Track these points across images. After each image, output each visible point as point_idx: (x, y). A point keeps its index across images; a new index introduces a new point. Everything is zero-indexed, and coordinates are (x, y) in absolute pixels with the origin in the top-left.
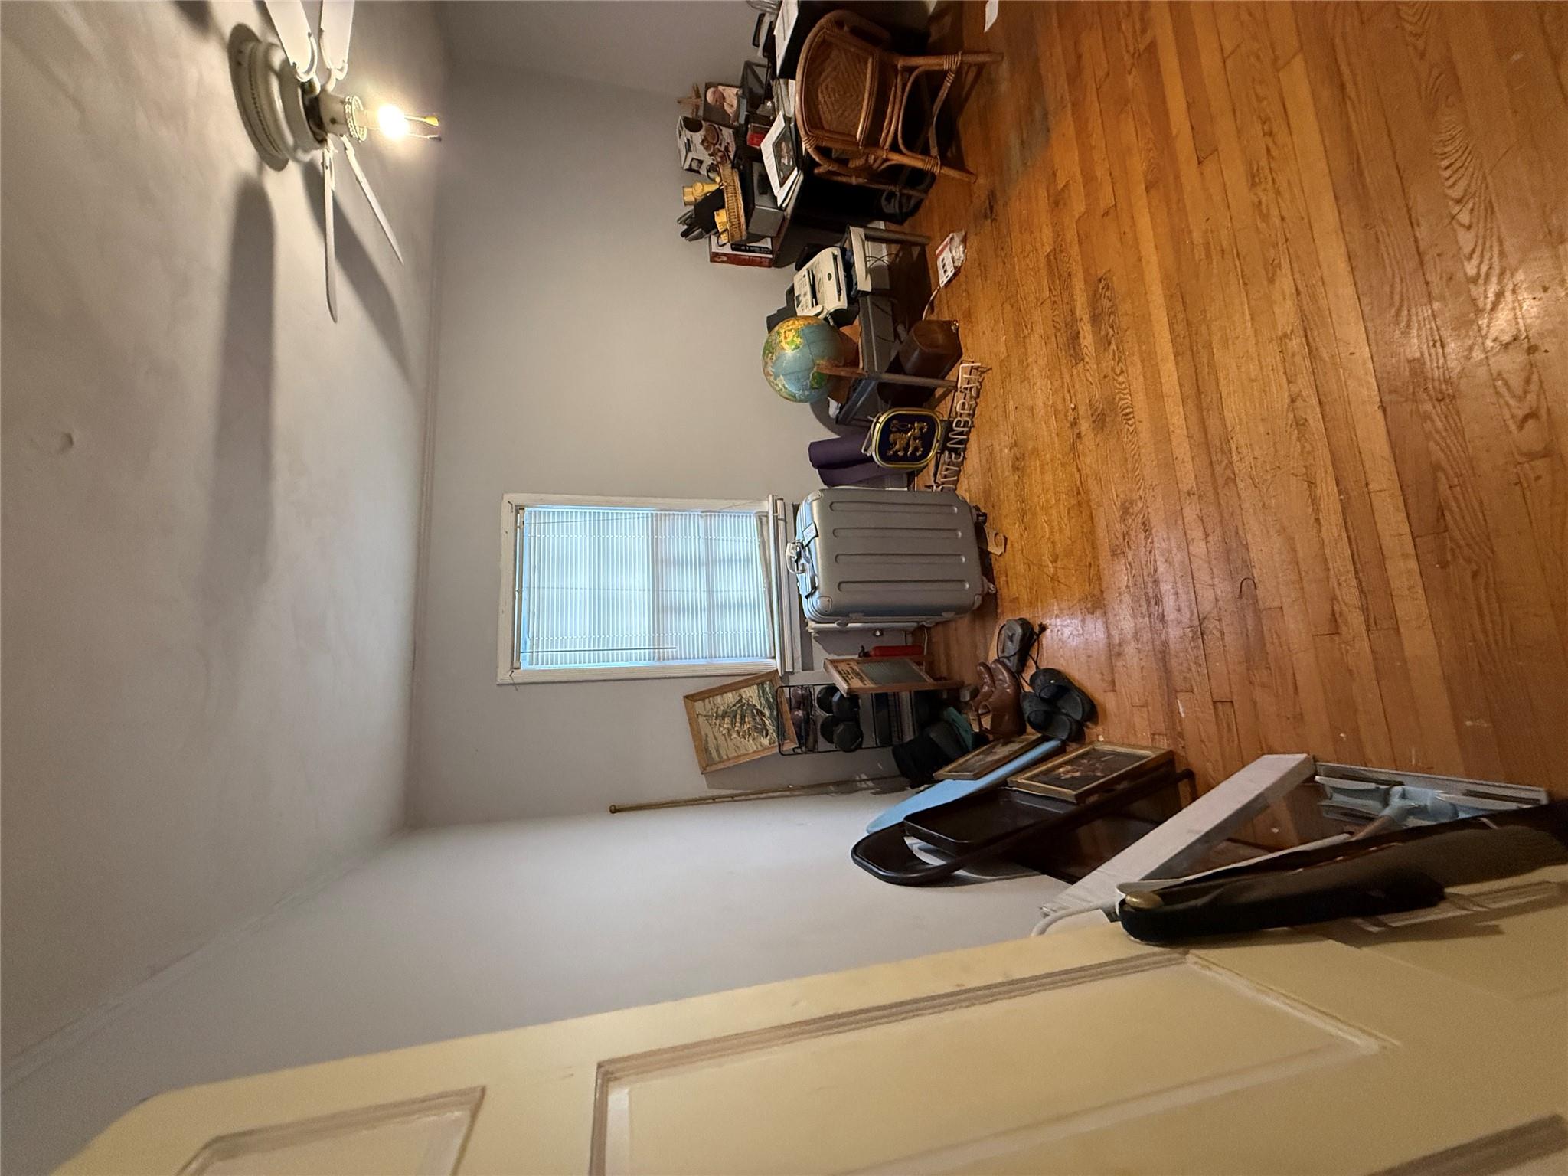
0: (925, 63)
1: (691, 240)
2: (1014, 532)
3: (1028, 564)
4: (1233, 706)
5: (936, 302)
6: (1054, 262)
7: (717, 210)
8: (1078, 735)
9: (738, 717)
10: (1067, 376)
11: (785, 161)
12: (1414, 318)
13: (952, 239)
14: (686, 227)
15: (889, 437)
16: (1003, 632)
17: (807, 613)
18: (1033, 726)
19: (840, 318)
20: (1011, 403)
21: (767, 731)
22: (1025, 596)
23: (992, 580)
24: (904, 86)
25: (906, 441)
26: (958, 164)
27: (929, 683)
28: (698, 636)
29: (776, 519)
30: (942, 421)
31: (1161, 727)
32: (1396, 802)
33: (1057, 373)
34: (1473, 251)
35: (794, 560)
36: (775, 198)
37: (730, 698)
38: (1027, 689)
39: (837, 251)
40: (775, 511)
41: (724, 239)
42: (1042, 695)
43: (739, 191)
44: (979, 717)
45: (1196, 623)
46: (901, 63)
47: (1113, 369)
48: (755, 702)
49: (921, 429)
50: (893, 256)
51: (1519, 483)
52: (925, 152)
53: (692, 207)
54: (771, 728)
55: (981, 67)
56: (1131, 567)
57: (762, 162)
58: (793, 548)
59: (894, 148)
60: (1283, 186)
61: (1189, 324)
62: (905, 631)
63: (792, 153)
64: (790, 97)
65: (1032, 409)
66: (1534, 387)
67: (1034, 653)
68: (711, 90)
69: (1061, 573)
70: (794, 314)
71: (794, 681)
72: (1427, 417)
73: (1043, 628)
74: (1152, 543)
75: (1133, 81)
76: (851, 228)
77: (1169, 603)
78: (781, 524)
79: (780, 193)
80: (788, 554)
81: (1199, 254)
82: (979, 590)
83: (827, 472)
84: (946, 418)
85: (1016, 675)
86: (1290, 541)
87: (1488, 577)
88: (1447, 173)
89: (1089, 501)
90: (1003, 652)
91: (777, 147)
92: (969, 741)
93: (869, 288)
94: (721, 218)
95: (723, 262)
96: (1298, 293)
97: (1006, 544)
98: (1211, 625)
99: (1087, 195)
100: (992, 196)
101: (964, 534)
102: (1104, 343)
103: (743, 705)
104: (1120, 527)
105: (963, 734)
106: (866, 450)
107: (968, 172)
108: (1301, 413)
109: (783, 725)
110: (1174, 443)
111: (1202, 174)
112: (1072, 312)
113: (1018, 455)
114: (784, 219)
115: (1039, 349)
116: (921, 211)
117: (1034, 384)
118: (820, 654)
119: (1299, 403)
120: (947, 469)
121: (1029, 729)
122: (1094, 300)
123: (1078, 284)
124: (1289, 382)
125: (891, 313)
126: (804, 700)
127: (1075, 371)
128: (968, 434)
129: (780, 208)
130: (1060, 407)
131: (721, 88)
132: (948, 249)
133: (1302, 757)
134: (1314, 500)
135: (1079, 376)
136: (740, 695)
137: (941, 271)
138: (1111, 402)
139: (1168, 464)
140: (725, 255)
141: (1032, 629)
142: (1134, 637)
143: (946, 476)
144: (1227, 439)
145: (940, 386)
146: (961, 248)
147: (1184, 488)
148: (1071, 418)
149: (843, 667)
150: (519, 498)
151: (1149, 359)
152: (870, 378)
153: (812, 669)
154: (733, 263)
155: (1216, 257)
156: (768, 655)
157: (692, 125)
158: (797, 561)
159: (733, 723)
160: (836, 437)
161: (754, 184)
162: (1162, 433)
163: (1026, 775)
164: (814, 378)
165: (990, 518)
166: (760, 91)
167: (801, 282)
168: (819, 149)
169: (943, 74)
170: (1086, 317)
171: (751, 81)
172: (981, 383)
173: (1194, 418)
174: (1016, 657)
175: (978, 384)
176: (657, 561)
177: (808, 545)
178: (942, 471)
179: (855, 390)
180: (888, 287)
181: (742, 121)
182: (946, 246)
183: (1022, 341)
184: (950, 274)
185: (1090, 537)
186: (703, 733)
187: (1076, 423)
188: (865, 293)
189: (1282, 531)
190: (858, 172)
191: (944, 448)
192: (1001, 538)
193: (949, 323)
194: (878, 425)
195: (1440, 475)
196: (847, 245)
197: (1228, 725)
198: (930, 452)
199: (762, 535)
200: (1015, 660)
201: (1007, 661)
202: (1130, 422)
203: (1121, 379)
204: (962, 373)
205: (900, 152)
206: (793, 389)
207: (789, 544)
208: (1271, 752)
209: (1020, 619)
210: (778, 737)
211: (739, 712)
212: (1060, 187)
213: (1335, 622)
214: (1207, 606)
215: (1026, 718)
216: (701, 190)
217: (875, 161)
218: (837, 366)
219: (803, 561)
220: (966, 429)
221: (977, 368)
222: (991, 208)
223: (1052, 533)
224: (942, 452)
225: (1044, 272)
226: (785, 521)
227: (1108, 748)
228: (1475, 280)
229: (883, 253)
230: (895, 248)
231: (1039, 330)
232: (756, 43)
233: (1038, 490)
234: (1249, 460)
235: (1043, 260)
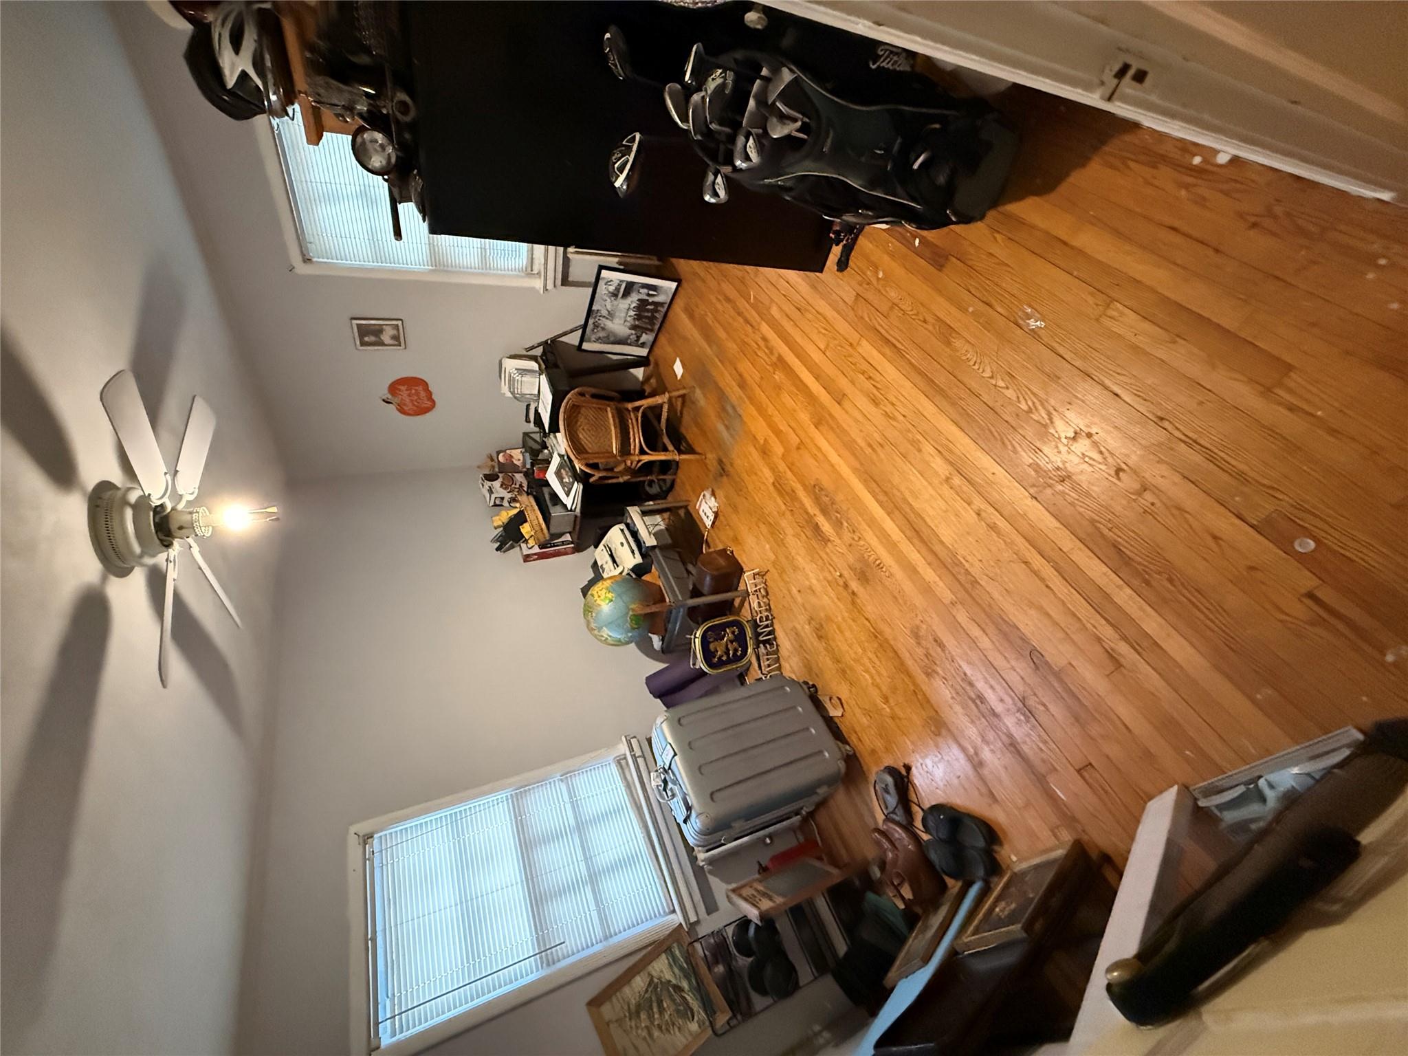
0: (645, 403)
1: (504, 552)
2: (843, 691)
3: (867, 713)
4: (1093, 766)
5: (709, 540)
6: (779, 486)
7: (522, 524)
8: (994, 868)
9: (655, 1005)
10: (824, 556)
11: (566, 480)
12: (1014, 442)
13: (704, 496)
14: (499, 544)
15: (708, 647)
16: (877, 788)
17: (691, 841)
18: (951, 876)
19: (639, 571)
20: (794, 588)
21: (692, 1011)
22: (879, 744)
23: (845, 742)
24: (637, 420)
25: (724, 646)
26: (691, 451)
27: (836, 875)
28: (586, 917)
29: (634, 758)
30: (747, 622)
31: (1054, 819)
32: (1270, 795)
33: (816, 555)
34: (1018, 397)
35: (661, 788)
36: (565, 506)
37: (639, 982)
38: (925, 837)
39: (622, 526)
40: (632, 749)
41: (531, 542)
42: (941, 835)
43: (536, 508)
44: (897, 888)
45: (1020, 704)
46: (630, 406)
47: (853, 539)
48: (668, 976)
49: (733, 633)
50: (667, 520)
51: (1145, 512)
52: (665, 449)
53: (502, 529)
54: (695, 1004)
55: (683, 396)
56: (945, 679)
57: (549, 485)
58: (657, 776)
59: (642, 452)
60: (894, 400)
61: (886, 493)
62: (791, 829)
63: (570, 474)
64: (560, 443)
65: (810, 588)
66: (1107, 454)
67: (913, 797)
68: (501, 455)
69: (897, 710)
70: (602, 578)
71: (703, 931)
72: (1063, 493)
73: (908, 768)
74: (950, 653)
75: (779, 376)
76: (628, 508)
77: (990, 696)
78: (640, 761)
79: (568, 501)
80: (654, 784)
81: (868, 451)
82: (838, 755)
83: (669, 698)
84: (750, 619)
85: (908, 827)
86: (1040, 609)
87: (1179, 579)
88: (976, 367)
89: (886, 640)
90: (887, 808)
91: (558, 474)
92: (900, 924)
93: (654, 543)
94: (526, 529)
95: (534, 560)
96: (939, 452)
97: (842, 704)
98: (1032, 702)
99: (781, 442)
100: (720, 462)
101: (804, 708)
102: (838, 524)
103: (656, 987)
104: (920, 652)
105: (891, 918)
106: (694, 664)
107: (699, 454)
108: (989, 521)
109: (708, 995)
110: (921, 572)
111: (844, 409)
112: (807, 513)
113: (817, 626)
114: (576, 516)
115: (796, 545)
116: (677, 487)
117: (804, 569)
118: (719, 887)
119: (983, 514)
120: (768, 659)
121: (950, 881)
122: (817, 500)
123: (801, 494)
124: (969, 504)
125: (678, 558)
126: (719, 950)
127: (828, 550)
128: (772, 625)
129: (571, 510)
130: (830, 578)
131: (508, 452)
132: (703, 502)
133: (1176, 788)
134: (1036, 573)
135: (832, 552)
136: (649, 974)
137: (704, 518)
138: (862, 560)
139: (927, 590)
140: (535, 554)
141: (900, 773)
142: (982, 741)
143: (769, 666)
144: (954, 555)
145: (736, 597)
146: (713, 499)
147: (947, 601)
148: (841, 583)
149: (747, 892)
150: (363, 827)
151: (872, 522)
152: (678, 608)
153: (716, 909)
154: (542, 558)
155: (879, 449)
156: (667, 910)
157: (491, 477)
158: (665, 790)
159: (651, 1017)
160: (666, 665)
161: (545, 500)
162: (912, 570)
163: (969, 932)
164: (632, 620)
165: (819, 686)
166: (536, 447)
167: (600, 555)
168: (588, 465)
169: (660, 406)
170: (817, 512)
171: (531, 443)
172: (765, 583)
173: (924, 550)
174: (900, 806)
175: (763, 585)
176: (527, 845)
177: (670, 768)
178: (764, 663)
179: (669, 622)
180: (670, 541)
181: (528, 466)
182: (701, 502)
183: (781, 543)
184: (712, 518)
185: (902, 668)
186: (619, 1047)
187: (847, 585)
188: (653, 547)
189: (1031, 604)
190: (622, 473)
191: (758, 643)
192: (835, 701)
193: (725, 550)
194: (697, 640)
195: (1098, 525)
196: (629, 521)
197: (1103, 789)
198: (747, 649)
199: (625, 778)
200: (900, 811)
201: (894, 816)
202: (884, 569)
203: (862, 543)
204: (748, 581)
205: (646, 453)
206: (617, 635)
207: (652, 774)
208: (1151, 798)
209: (886, 768)
210: (706, 1014)
211: (654, 999)
212: (762, 442)
213: (1112, 656)
214: (1020, 688)
215: (940, 870)
216: (505, 515)
217: (632, 464)
218: (648, 606)
219: (670, 785)
220: (769, 622)
221: (758, 574)
222: (723, 469)
223: (872, 677)
224: (758, 647)
225: (775, 495)
226: (643, 756)
227: (1024, 865)
228: (1030, 411)
229: (659, 522)
230: (666, 515)
231: (789, 531)
232: (528, 421)
233: (845, 648)
234: (978, 564)
235: (772, 488)
